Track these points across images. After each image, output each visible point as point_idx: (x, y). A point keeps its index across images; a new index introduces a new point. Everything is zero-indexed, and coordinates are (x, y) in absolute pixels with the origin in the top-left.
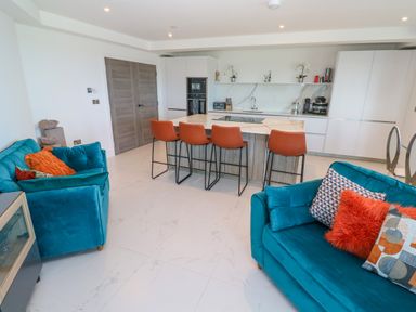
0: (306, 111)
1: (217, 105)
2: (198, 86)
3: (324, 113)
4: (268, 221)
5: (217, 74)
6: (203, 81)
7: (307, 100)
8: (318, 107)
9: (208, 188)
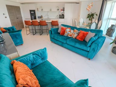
0: (60, 18)
1: (39, 17)
2: (33, 12)
3: (64, 18)
4: (52, 34)
5: (38, 9)
6: (34, 11)
7: (60, 15)
8: (62, 17)
9: (41, 35)
